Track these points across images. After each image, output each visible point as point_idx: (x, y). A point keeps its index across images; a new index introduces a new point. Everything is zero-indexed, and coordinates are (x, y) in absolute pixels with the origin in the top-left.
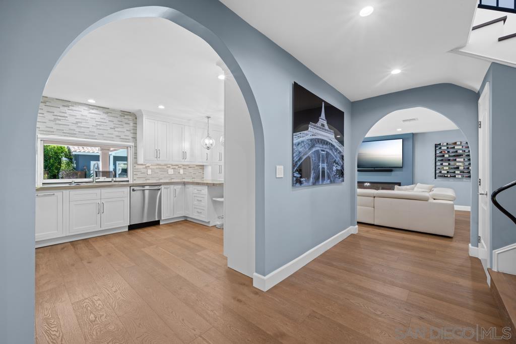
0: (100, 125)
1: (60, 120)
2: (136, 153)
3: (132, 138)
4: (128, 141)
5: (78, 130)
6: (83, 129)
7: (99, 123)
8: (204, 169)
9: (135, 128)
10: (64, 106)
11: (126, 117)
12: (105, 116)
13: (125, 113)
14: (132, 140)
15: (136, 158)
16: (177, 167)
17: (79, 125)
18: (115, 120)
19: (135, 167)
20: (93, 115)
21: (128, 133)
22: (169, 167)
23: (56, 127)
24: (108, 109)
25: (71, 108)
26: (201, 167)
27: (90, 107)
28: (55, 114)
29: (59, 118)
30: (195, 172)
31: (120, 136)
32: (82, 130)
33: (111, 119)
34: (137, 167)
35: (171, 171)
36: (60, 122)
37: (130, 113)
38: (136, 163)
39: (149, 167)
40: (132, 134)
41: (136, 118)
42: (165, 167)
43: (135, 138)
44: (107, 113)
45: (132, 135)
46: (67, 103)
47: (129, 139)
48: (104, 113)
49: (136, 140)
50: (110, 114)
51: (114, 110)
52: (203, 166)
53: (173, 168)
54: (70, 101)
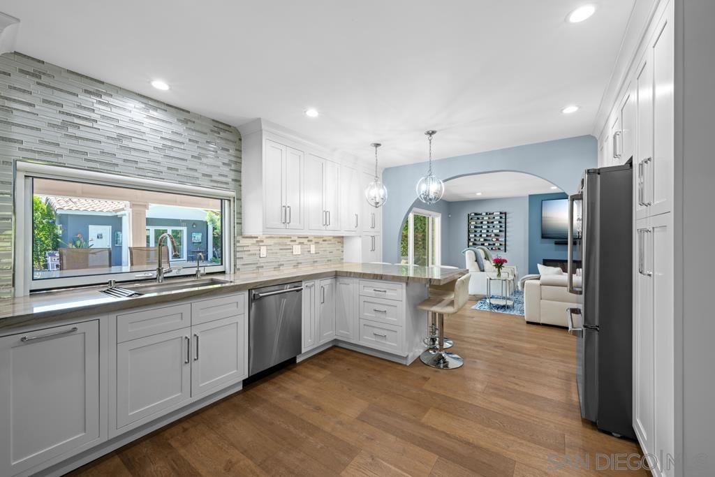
0: (171, 148)
1: (77, 126)
2: (240, 213)
3: (233, 180)
4: (225, 186)
5: (121, 155)
6: (133, 153)
7: (169, 144)
8: (342, 243)
9: (238, 160)
10: (86, 91)
11: (222, 134)
12: (180, 128)
13: (220, 126)
14: (232, 185)
15: (241, 223)
16: (305, 241)
17: (125, 143)
18: (202, 139)
19: (239, 242)
20: (156, 123)
21: (225, 170)
22: (295, 241)
23: (68, 144)
24: (188, 112)
25: (105, 99)
26: (339, 240)
27: (151, 103)
28: (65, 109)
29: (76, 121)
30: (330, 249)
31: (210, 176)
32: (133, 156)
33: (194, 135)
34: (243, 242)
35: (297, 250)
36: (78, 133)
37: (230, 126)
38: (241, 234)
39: (262, 241)
40: (233, 173)
41: (240, 140)
42: (288, 241)
43: (238, 181)
44: (186, 121)
45: (232, 175)
46: (96, 86)
47: (227, 183)
48: (179, 120)
49: (240, 186)
50: (190, 125)
51: (200, 117)
52: (343, 237)
53: (300, 243)
54: (103, 83)
